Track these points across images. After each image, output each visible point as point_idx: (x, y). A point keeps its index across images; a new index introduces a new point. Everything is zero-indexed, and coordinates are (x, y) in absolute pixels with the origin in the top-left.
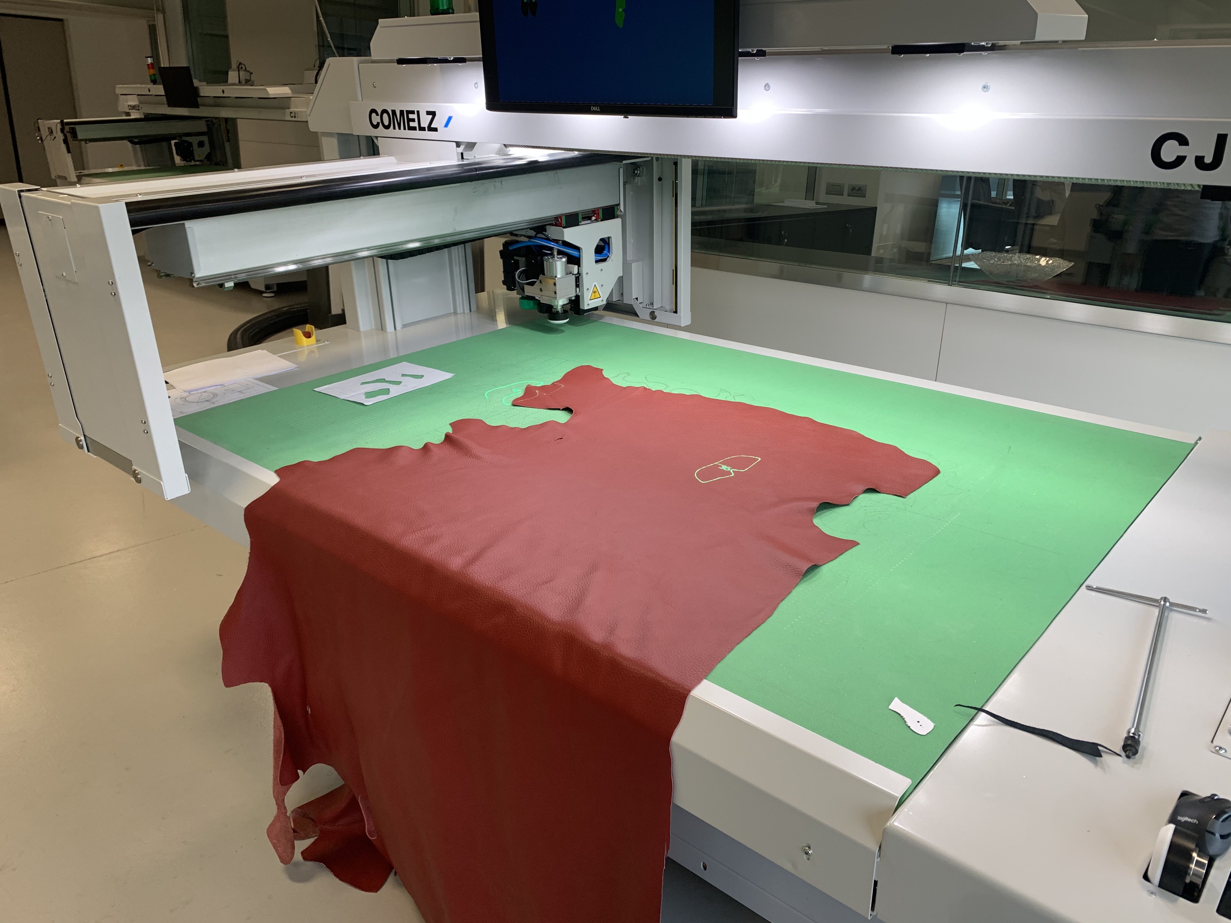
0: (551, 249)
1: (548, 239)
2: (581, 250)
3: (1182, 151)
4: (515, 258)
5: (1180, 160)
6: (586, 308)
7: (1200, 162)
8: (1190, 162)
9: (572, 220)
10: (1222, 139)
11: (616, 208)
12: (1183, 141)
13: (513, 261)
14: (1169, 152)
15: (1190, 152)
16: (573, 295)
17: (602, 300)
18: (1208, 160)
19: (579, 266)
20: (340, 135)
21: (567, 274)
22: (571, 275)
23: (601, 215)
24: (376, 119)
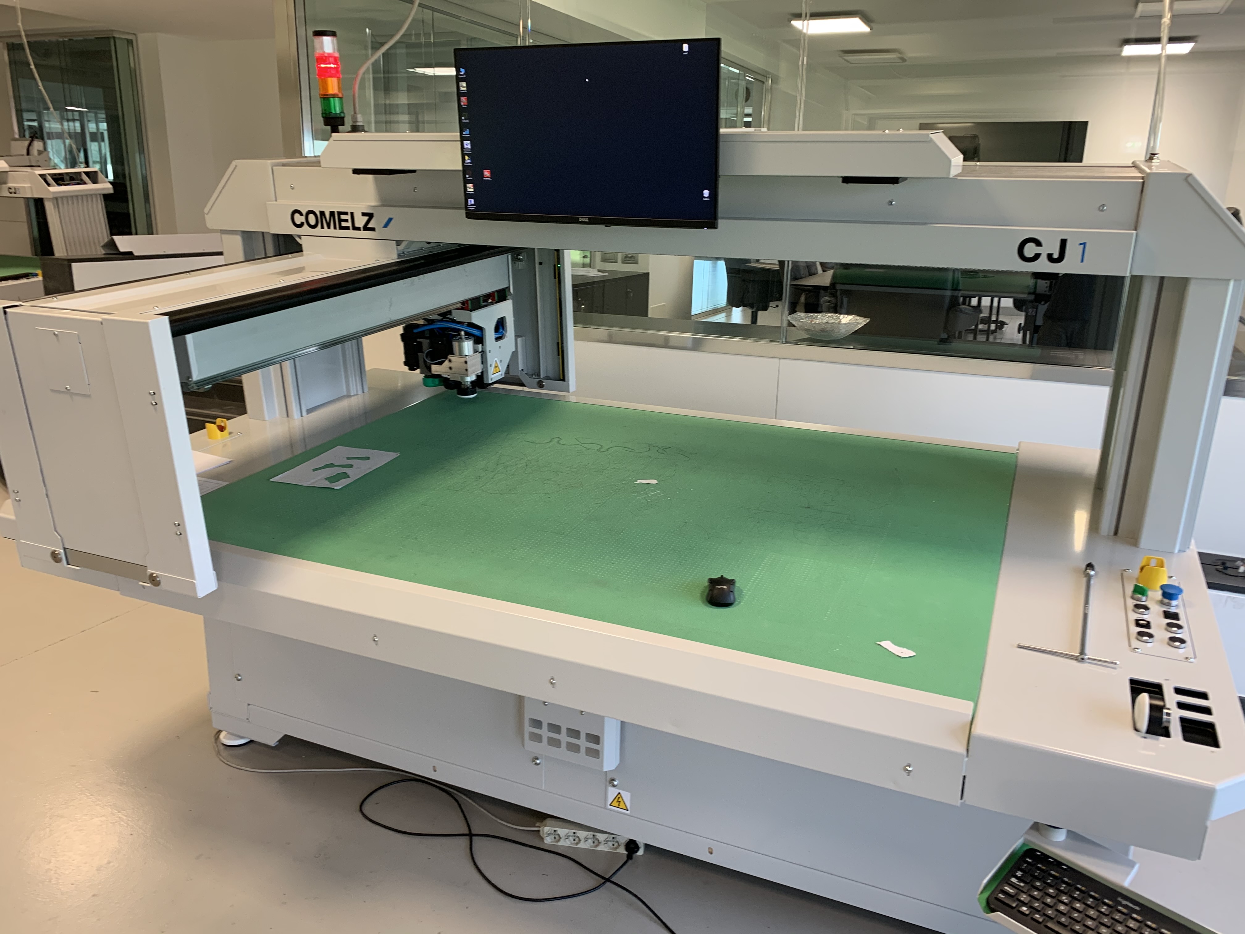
0: (459, 331)
1: (453, 321)
2: (484, 330)
3: (1038, 250)
4: (419, 340)
5: (1037, 256)
6: (490, 382)
7: (1050, 257)
8: (1044, 257)
9: (476, 303)
10: (1063, 243)
11: (507, 290)
12: (1038, 243)
13: (415, 343)
14: (1030, 250)
15: (1044, 251)
16: (479, 372)
17: (502, 374)
18: (1056, 256)
19: (483, 345)
20: (244, 232)
21: (475, 353)
22: (477, 353)
23: (496, 298)
24: (299, 219)
